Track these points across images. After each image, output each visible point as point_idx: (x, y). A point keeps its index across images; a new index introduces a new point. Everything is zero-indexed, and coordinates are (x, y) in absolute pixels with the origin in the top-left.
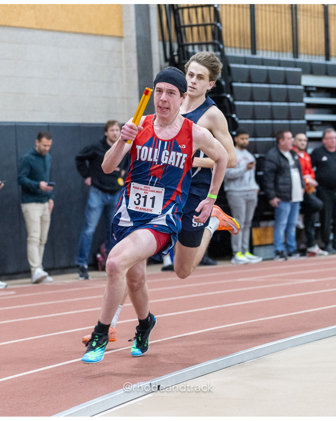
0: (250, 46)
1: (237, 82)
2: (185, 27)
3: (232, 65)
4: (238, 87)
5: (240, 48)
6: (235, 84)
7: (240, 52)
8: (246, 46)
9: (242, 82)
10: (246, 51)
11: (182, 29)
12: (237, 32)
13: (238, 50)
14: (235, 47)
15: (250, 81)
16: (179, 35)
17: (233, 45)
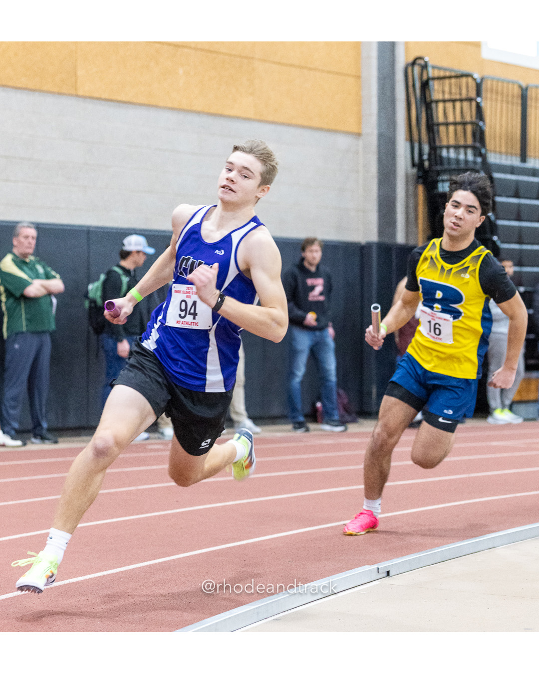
0: (518, 152)
1: (500, 195)
2: (438, 125)
3: (496, 175)
4: (502, 203)
5: (507, 154)
6: (499, 199)
7: (507, 159)
8: (514, 152)
9: (508, 196)
10: (514, 158)
11: (435, 128)
12: (504, 133)
13: (504, 157)
14: (500, 153)
15: (517, 196)
16: (431, 134)
17: (498, 149)
